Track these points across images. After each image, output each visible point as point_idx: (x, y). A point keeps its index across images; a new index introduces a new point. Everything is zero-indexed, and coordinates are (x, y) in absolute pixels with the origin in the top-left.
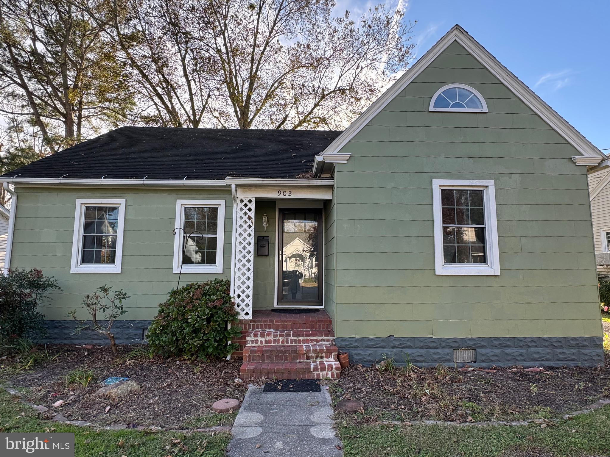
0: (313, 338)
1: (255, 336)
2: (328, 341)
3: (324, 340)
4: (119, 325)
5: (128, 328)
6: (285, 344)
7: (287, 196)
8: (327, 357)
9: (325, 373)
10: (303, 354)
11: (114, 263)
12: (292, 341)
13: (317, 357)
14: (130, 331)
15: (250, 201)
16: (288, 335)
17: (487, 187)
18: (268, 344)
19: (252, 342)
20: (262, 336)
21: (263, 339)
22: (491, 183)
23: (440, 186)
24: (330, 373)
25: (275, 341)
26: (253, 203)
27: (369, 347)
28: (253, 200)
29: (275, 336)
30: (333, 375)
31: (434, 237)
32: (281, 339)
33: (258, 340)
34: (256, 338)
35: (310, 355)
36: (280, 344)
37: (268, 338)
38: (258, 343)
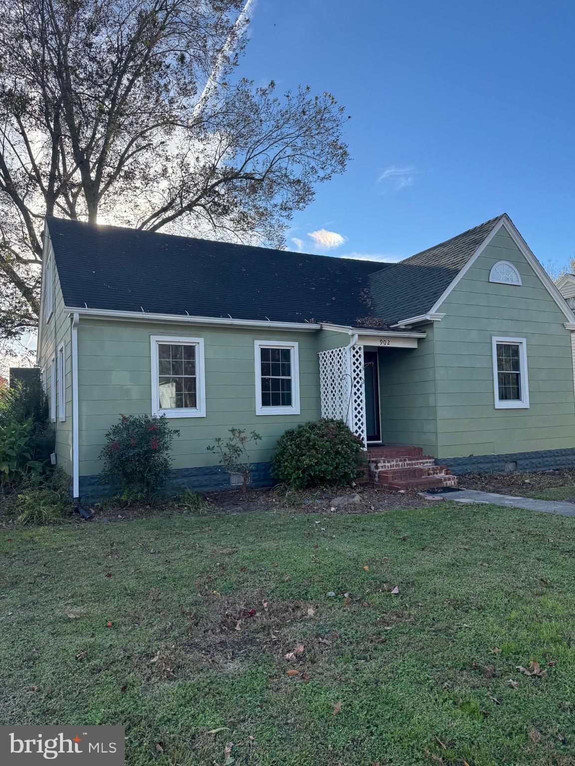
0: (420, 461)
1: (384, 462)
2: (430, 463)
3: (427, 462)
4: (207, 471)
5: (216, 474)
6: (403, 467)
7: (387, 345)
8: (440, 473)
9: (450, 482)
10: (425, 472)
11: (195, 406)
12: (408, 464)
13: (434, 473)
14: (218, 477)
15: (360, 349)
16: (405, 460)
17: (521, 343)
18: (392, 468)
19: (382, 467)
20: (389, 462)
21: (389, 465)
22: (524, 341)
23: (497, 341)
24: (453, 482)
25: (397, 465)
26: (362, 350)
27: (459, 465)
28: (362, 347)
29: (397, 462)
30: (454, 483)
31: (493, 380)
32: (400, 463)
33: (385, 466)
34: (385, 464)
35: (430, 472)
36: (400, 467)
37: (392, 463)
38: (386, 468)
